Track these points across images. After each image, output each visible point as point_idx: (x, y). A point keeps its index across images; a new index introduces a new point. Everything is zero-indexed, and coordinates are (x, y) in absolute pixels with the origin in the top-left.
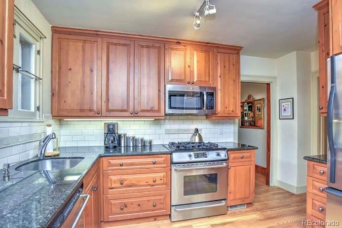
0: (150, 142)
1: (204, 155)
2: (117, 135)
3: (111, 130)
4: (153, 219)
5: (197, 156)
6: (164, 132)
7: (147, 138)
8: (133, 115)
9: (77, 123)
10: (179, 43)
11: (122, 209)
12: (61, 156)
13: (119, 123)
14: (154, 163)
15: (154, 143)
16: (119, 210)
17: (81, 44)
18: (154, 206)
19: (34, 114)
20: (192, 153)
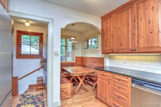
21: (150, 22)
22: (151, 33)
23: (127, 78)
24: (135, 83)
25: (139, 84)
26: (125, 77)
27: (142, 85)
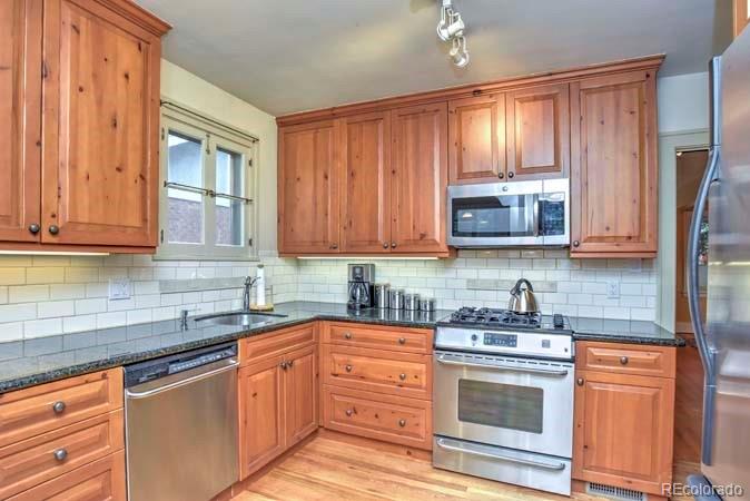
0: (432, 304)
1: (511, 341)
2: (367, 285)
3: (358, 278)
4: (404, 451)
5: (491, 340)
6: (463, 284)
7: (426, 295)
8: (388, 250)
9: (319, 263)
10: (479, 91)
11: (348, 415)
12: (275, 312)
13: (376, 264)
14: (402, 343)
15: (438, 306)
16: (343, 416)
17: (311, 136)
18: (402, 425)
19: (244, 250)
20: (481, 334)
21: (115, 125)
22: (119, 169)
23: (104, 377)
24: (142, 379)
25: (158, 376)
26: (87, 377)
27: (165, 374)
